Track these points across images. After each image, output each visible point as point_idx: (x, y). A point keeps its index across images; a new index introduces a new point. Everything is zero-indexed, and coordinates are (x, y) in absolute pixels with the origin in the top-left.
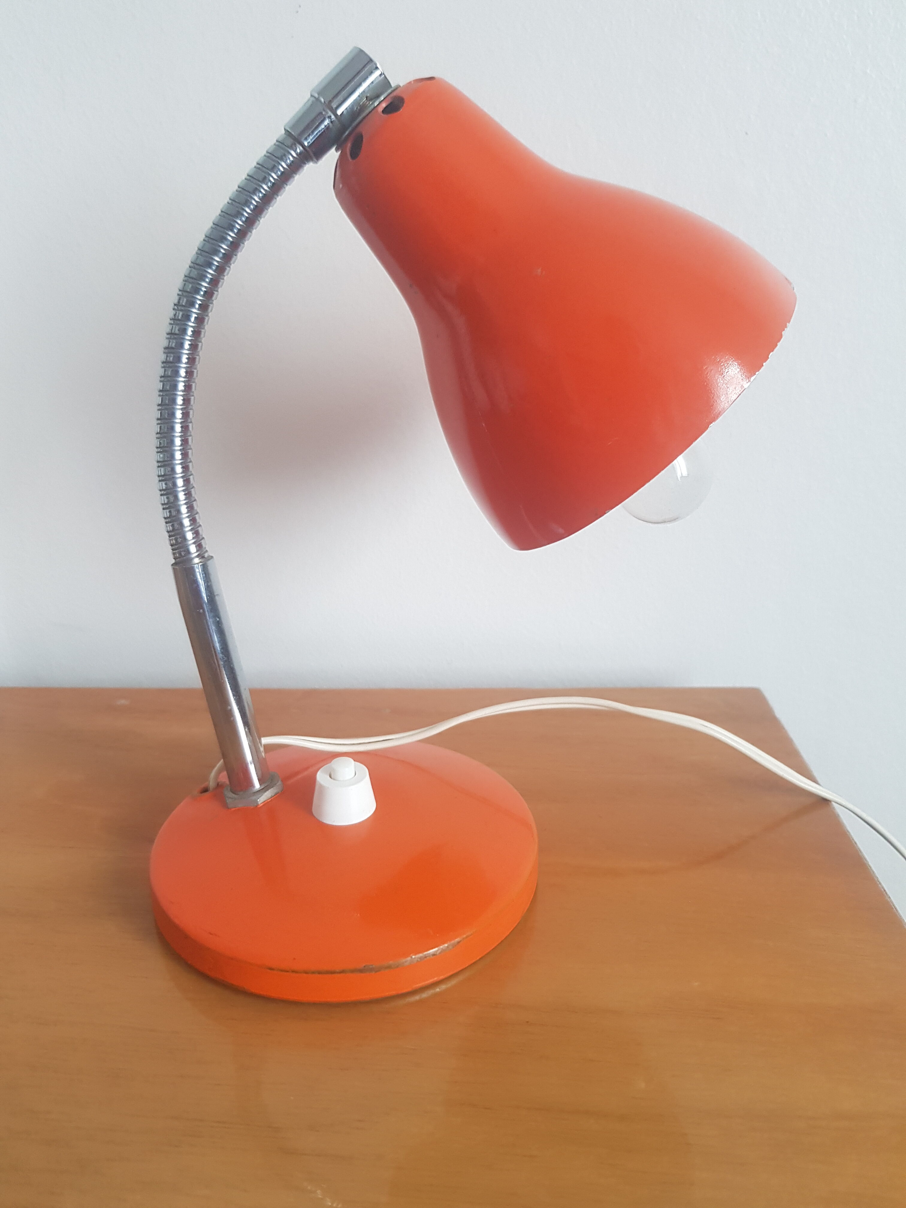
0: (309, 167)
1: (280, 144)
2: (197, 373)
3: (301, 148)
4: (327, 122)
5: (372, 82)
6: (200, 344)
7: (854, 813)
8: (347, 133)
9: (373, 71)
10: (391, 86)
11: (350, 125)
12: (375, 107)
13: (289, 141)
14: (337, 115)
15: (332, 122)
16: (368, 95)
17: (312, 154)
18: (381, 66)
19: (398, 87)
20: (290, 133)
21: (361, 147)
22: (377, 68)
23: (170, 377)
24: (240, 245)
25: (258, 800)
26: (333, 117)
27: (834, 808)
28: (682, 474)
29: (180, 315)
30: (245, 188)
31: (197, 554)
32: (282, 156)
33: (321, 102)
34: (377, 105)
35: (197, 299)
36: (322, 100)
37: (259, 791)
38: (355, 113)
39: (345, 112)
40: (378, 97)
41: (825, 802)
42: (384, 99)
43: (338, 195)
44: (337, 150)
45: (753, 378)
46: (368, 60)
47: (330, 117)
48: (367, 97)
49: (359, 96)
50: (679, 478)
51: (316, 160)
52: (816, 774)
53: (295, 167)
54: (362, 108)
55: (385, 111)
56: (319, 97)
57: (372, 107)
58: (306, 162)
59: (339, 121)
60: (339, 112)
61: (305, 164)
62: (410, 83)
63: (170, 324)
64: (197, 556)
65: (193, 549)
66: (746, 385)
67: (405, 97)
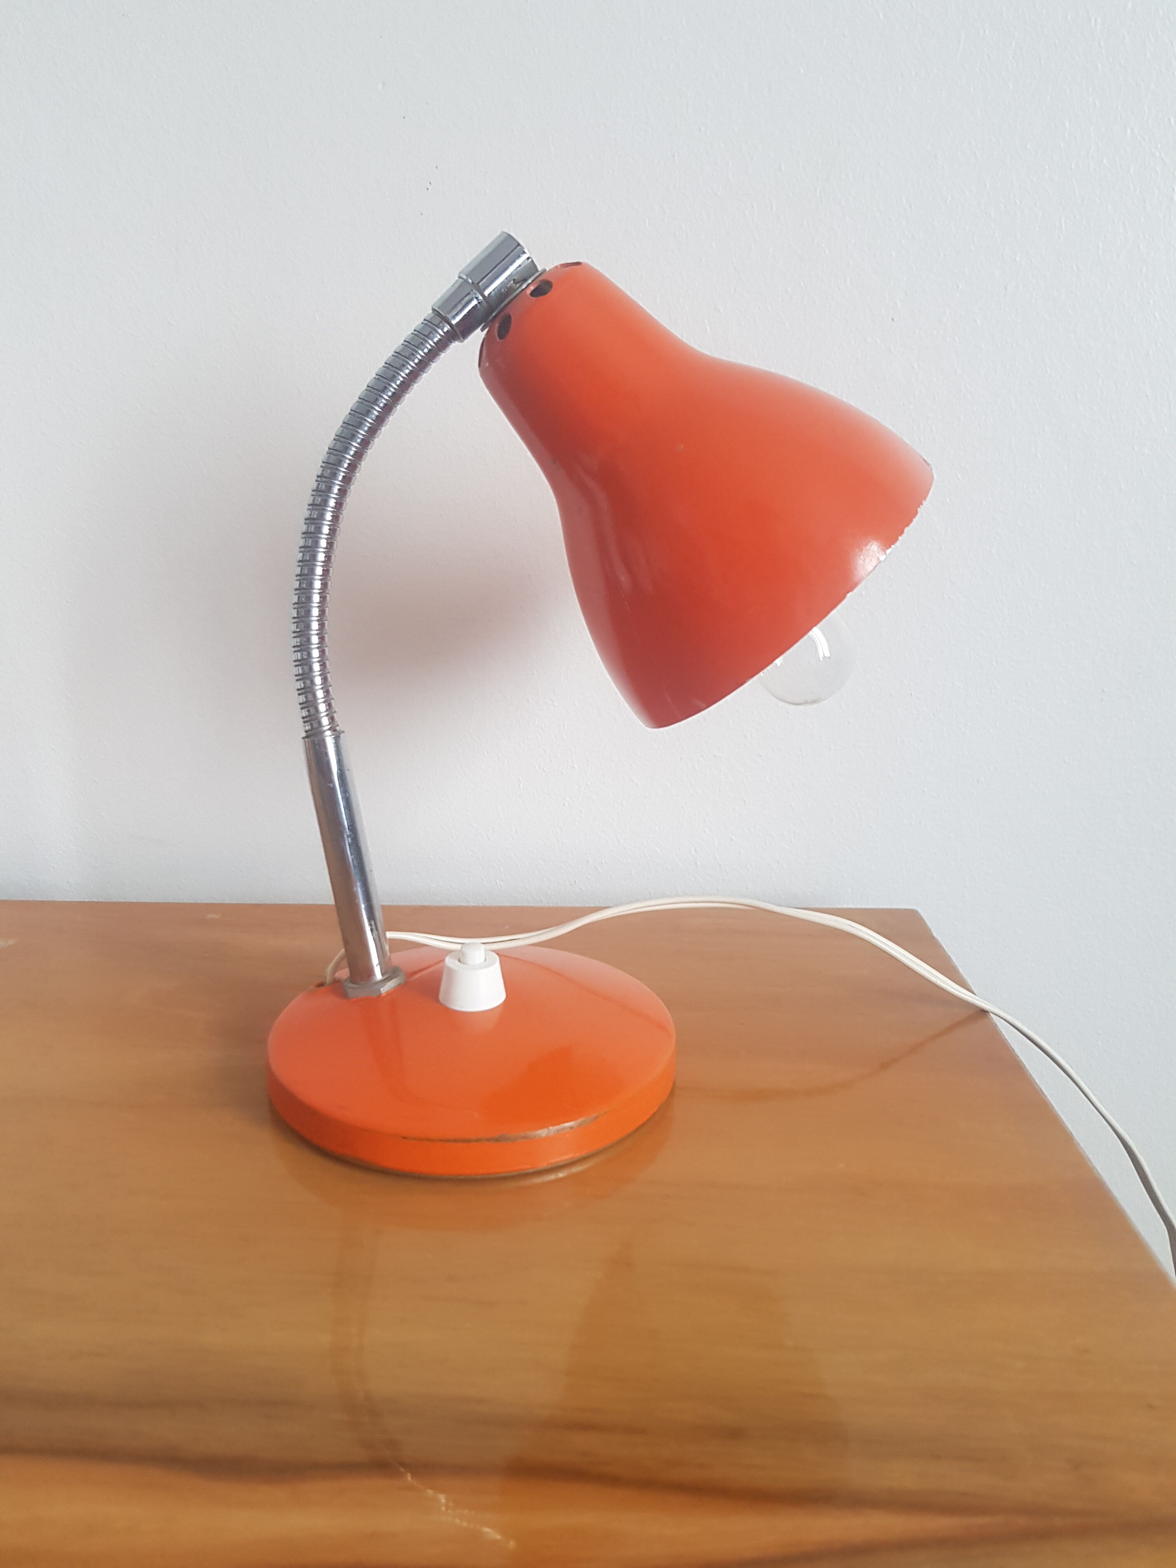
0: (455, 345)
1: (428, 323)
2: (337, 544)
3: (449, 327)
4: (475, 302)
5: (520, 266)
6: (341, 516)
7: (1014, 1027)
8: (494, 314)
9: (521, 255)
10: (537, 271)
11: (497, 307)
12: (523, 290)
13: (437, 320)
14: (485, 296)
15: (479, 303)
16: (516, 278)
17: (459, 334)
18: (528, 250)
19: (544, 271)
20: (438, 312)
21: (510, 327)
22: (524, 252)
23: (310, 547)
24: (385, 420)
25: (382, 989)
26: (481, 298)
27: (992, 1019)
28: (824, 655)
29: (323, 487)
30: (392, 364)
31: (329, 727)
32: (429, 334)
33: (468, 282)
34: (526, 288)
35: (340, 470)
36: (470, 281)
37: (382, 981)
38: (504, 294)
39: (492, 294)
40: (526, 280)
41: (984, 1012)
42: (532, 282)
43: (484, 373)
44: (482, 330)
45: (888, 551)
46: (517, 244)
47: (477, 298)
48: (514, 280)
49: (506, 279)
50: (821, 659)
51: (463, 339)
52: (970, 981)
53: (442, 346)
54: (510, 290)
55: (533, 294)
56: (467, 279)
57: (520, 289)
58: (452, 341)
59: (487, 302)
60: (486, 293)
61: (451, 342)
62: (557, 267)
63: (312, 495)
64: (329, 729)
65: (325, 721)
66: (882, 558)
67: (553, 281)
